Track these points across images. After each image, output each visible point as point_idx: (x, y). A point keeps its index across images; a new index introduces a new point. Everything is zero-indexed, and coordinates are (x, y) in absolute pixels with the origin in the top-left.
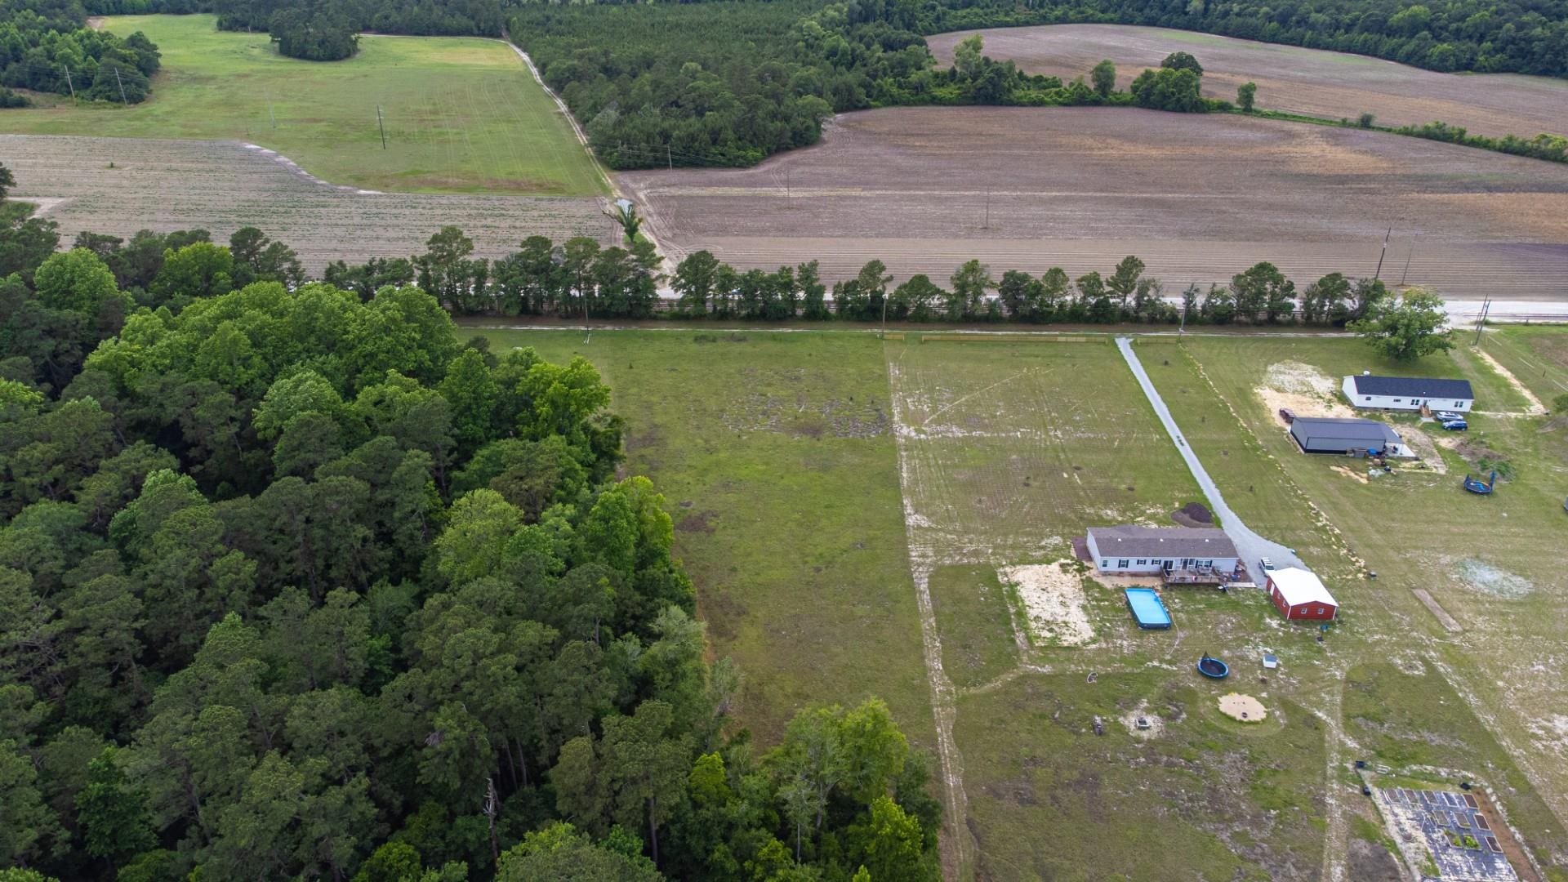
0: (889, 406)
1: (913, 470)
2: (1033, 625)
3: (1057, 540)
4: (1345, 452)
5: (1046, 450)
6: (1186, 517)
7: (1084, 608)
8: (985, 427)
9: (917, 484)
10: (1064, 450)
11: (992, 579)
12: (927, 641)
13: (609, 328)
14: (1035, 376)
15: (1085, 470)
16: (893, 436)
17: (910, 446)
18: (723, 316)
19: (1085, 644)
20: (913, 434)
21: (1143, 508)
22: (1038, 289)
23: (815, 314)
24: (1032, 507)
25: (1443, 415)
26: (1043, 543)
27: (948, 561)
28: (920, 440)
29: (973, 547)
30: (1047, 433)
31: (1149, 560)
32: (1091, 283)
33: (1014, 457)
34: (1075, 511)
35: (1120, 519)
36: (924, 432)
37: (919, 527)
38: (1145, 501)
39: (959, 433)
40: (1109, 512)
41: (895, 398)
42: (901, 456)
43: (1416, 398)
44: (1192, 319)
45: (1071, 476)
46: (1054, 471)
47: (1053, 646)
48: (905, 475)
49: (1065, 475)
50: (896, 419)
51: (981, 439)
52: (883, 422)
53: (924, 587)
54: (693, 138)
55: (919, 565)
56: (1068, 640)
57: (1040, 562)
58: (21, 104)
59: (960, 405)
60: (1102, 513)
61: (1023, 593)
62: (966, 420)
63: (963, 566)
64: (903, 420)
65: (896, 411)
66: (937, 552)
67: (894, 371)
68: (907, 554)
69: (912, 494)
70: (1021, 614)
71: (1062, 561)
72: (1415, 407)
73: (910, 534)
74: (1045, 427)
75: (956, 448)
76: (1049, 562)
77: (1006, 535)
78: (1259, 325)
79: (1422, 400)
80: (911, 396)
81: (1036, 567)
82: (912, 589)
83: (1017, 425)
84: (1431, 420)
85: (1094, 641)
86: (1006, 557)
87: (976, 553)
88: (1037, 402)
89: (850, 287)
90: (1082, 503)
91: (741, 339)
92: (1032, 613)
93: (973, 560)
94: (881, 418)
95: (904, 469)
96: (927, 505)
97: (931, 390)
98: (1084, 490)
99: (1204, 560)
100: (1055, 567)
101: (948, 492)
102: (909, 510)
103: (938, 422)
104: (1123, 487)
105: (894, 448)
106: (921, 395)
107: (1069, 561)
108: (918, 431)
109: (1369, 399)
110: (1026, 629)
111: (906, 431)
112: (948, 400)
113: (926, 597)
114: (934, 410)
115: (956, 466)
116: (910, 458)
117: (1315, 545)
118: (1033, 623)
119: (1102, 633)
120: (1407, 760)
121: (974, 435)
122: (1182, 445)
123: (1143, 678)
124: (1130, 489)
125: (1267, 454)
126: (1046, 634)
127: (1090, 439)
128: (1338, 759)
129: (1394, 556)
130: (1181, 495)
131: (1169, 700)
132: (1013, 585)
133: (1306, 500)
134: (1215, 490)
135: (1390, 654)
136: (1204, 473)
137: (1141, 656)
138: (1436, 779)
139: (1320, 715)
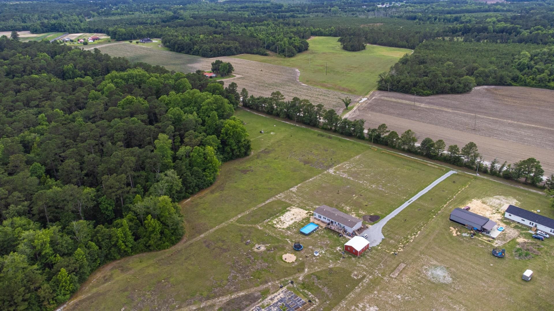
0: (339, 164)
1: (315, 179)
4: (464, 225)
5: (361, 188)
6: (368, 218)
7: (295, 222)
8: (355, 177)
9: (310, 182)
10: (366, 190)
11: (286, 207)
12: (247, 211)
13: (303, 127)
14: (399, 171)
15: (362, 196)
16: (326, 171)
17: (326, 174)
18: (335, 131)
19: (280, 228)
21: (360, 211)
22: (433, 145)
23: (361, 137)
25: (538, 232)
26: (314, 206)
27: (283, 200)
28: (331, 174)
29: (295, 199)
30: (371, 185)
31: (327, 218)
32: (453, 149)
33: (349, 186)
36: (335, 173)
37: (291, 191)
38: (364, 209)
41: (344, 163)
42: (318, 175)
43: (532, 222)
44: (493, 173)
46: (353, 193)
47: (272, 225)
48: (310, 180)
49: (354, 196)
50: (334, 167)
52: (329, 167)
53: (267, 202)
54: (407, 83)
55: (275, 198)
56: (277, 226)
57: (305, 209)
58: (266, 55)
59: (359, 170)
61: (287, 213)
62: (353, 174)
63: (285, 202)
64: (336, 168)
65: (338, 166)
66: (285, 197)
67: (357, 157)
68: (277, 194)
69: (304, 184)
70: (278, 216)
71: (311, 211)
72: (531, 226)
73: (286, 191)
74: (374, 183)
75: (337, 179)
76: (307, 210)
77: (309, 201)
78: (525, 184)
79: (535, 223)
80: (350, 164)
81: (302, 210)
82: (264, 201)
83: (366, 180)
84: (533, 233)
85: (283, 229)
86: (299, 205)
87: (293, 201)
88: (385, 177)
89: (374, 131)
90: (344, 203)
91: (330, 138)
93: (290, 202)
94: (331, 166)
95: (313, 178)
96: (303, 187)
97: (359, 164)
98: (352, 200)
99: (342, 225)
100: (307, 212)
101: (314, 187)
102: (296, 187)
103: (345, 172)
105: (320, 173)
106: (353, 164)
109: (510, 215)
110: (273, 219)
111: (331, 171)
112: (358, 168)
113: (264, 204)
114: (349, 169)
115: (328, 183)
116: (320, 177)
117: (395, 240)
118: (276, 219)
119: (288, 228)
120: (308, 289)
121: (348, 178)
122: (409, 202)
123: (278, 241)
124: (366, 205)
125: (434, 215)
126: (275, 222)
127: (381, 191)
128: (290, 279)
129: (417, 254)
130: (379, 213)
131: (275, 247)
132: (288, 210)
133: (420, 230)
134: (393, 216)
135: (357, 270)
136: (400, 211)
137: (288, 237)
138: (306, 296)
139: (306, 270)
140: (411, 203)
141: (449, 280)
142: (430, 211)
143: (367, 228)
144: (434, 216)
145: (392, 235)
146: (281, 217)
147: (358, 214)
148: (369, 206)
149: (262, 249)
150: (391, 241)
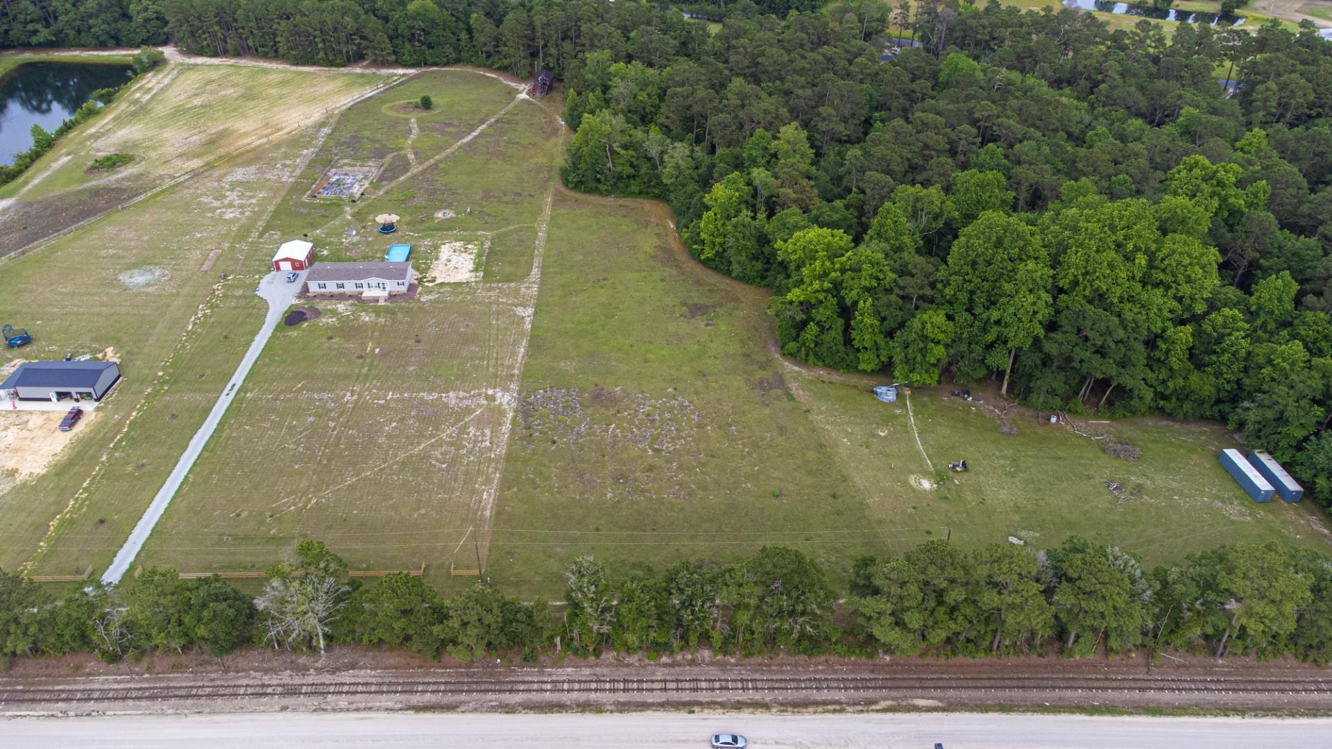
0: (512, 435)
1: (514, 354)
3: (424, 298)
5: (375, 378)
6: (308, 315)
7: (437, 259)
8: (421, 404)
9: (515, 341)
10: (358, 376)
11: (487, 275)
12: (542, 244)
14: (305, 493)
15: (355, 356)
16: (519, 393)
17: (505, 380)
19: (451, 243)
20: (499, 394)
21: (337, 322)
24: (427, 323)
26: (437, 296)
27: (513, 285)
28: (495, 388)
29: (492, 293)
33: (412, 369)
34: (394, 319)
35: (364, 314)
36: (487, 397)
37: (525, 306)
38: (329, 328)
39: (451, 398)
40: (367, 319)
41: (502, 450)
42: (519, 369)
45: (373, 350)
46: (385, 354)
47: (469, 242)
48: (522, 350)
49: (377, 350)
50: (510, 415)
51: (431, 390)
52: (526, 411)
53: (535, 270)
55: (534, 282)
56: (459, 244)
57: (448, 284)
59: (432, 436)
60: (373, 318)
61: (471, 267)
62: (433, 417)
63: (503, 282)
64: (502, 413)
65: (506, 428)
66: (518, 290)
67: (488, 497)
68: (540, 290)
69: (522, 334)
70: (479, 255)
71: (431, 285)
73: (533, 302)
74: (354, 407)
75: (463, 379)
76: (442, 284)
77: (462, 301)
80: (482, 452)
81: (452, 281)
82: (543, 268)
83: (383, 408)
85: (444, 244)
86: (470, 287)
87: (490, 289)
88: (338, 445)
90: (383, 326)
93: (494, 285)
94: (527, 415)
95: (521, 355)
96: (512, 323)
97: (454, 462)
98: (372, 337)
100: (438, 281)
101: (490, 335)
102: (529, 320)
103: (466, 412)
104: (335, 340)
105: (525, 377)
106: (470, 452)
107: (426, 284)
108: (492, 398)
110: (481, 249)
111: (506, 398)
112: (441, 445)
113: (536, 264)
114: (464, 428)
115: (472, 358)
116: (511, 367)
117: (233, 296)
118: (475, 251)
119: (436, 247)
120: (328, 205)
121: (436, 395)
122: (234, 385)
123: (429, 229)
124: (331, 338)
125: (161, 377)
126: (469, 246)
127: (322, 390)
128: (360, 204)
129: (187, 289)
130: (293, 333)
131: (422, 221)
132: (476, 270)
133: (187, 332)
134: (257, 338)
135: (275, 239)
136: (248, 355)
137: (423, 238)
138: (324, 199)
139: (349, 218)
140: (229, 386)
141: (124, 278)
142: (176, 381)
143: (299, 297)
144: (160, 374)
145: (243, 302)
146: (473, 256)
147: (334, 313)
148: (324, 340)
149: (440, 215)
150: (240, 292)
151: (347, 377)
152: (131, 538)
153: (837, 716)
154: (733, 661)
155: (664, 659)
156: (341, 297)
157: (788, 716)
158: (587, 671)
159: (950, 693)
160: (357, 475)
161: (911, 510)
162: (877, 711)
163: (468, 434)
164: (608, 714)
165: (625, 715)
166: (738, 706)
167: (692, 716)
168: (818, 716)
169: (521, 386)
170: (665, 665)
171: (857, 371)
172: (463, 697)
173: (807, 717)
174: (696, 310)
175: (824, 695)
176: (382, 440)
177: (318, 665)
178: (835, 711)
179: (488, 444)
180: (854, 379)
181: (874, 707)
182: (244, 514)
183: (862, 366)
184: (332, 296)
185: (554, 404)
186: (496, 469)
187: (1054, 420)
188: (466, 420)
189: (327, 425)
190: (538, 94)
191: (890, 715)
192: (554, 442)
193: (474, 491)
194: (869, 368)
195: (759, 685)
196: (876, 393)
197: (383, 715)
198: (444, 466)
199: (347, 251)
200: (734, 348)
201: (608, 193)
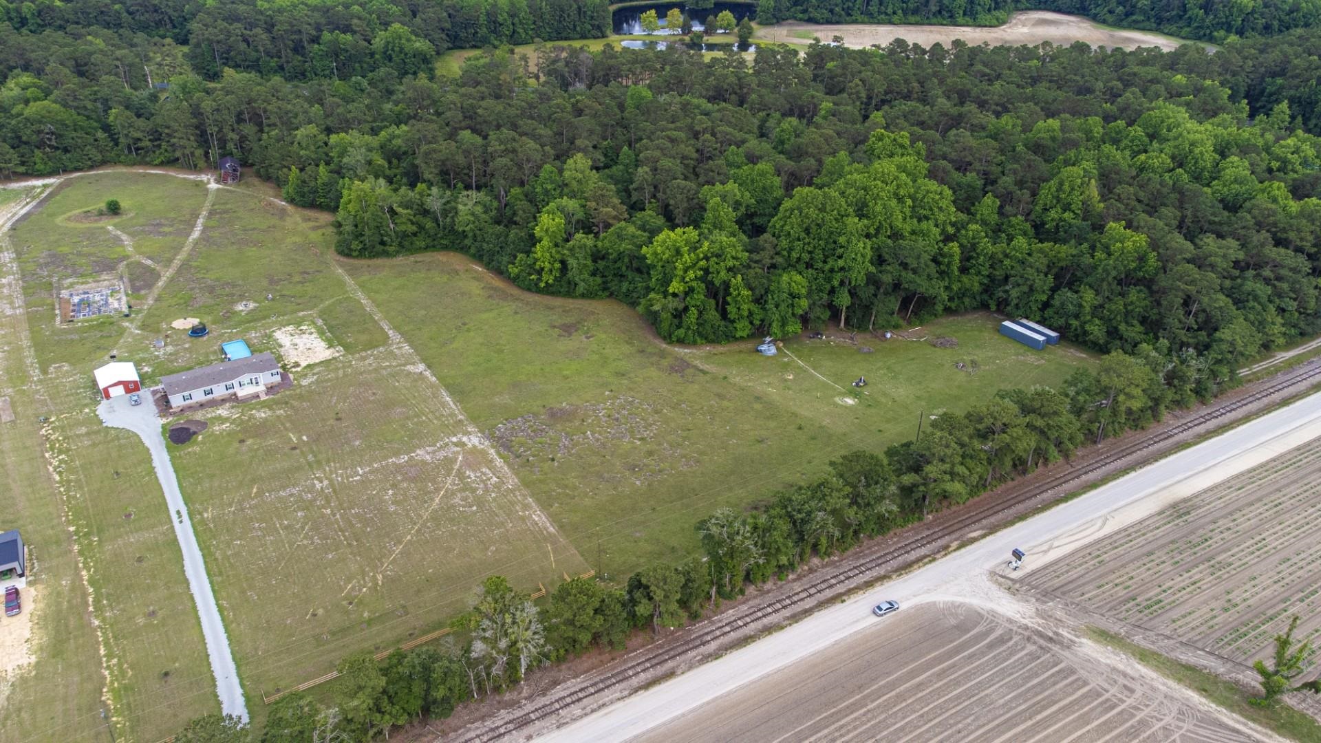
0: (510, 465)
1: (444, 405)
2: (313, 330)
3: (305, 382)
5: (328, 461)
6: (193, 429)
7: (281, 346)
8: (399, 468)
9: (433, 394)
10: (310, 464)
11: (347, 347)
12: (375, 309)
14: (364, 574)
15: (286, 450)
16: (481, 431)
17: (458, 426)
19: (280, 329)
20: (465, 439)
21: (233, 426)
24: (330, 402)
26: (315, 377)
27: (382, 349)
28: (455, 435)
29: (367, 362)
30: (332, 484)
33: (357, 443)
34: (293, 407)
35: (254, 412)
36: (456, 444)
37: (413, 364)
38: (230, 434)
39: (422, 454)
40: (263, 415)
41: (512, 481)
42: (462, 414)
45: (300, 439)
46: (316, 439)
47: (298, 324)
48: (448, 399)
49: (305, 438)
50: (492, 451)
51: (397, 454)
52: (503, 444)
53: (391, 333)
55: (400, 342)
56: (290, 328)
57: (315, 365)
59: (438, 490)
60: (269, 413)
61: (323, 344)
62: (422, 475)
63: (369, 349)
64: (484, 452)
65: (499, 462)
66: (392, 352)
67: (539, 517)
68: (413, 347)
69: (432, 385)
70: (321, 333)
71: (299, 369)
73: (417, 358)
74: (334, 491)
75: (417, 437)
76: (309, 366)
77: (345, 375)
80: (497, 487)
81: (317, 361)
82: (396, 328)
83: (365, 482)
85: (274, 331)
86: (341, 361)
87: (363, 359)
88: (352, 526)
90: (288, 416)
92: (315, 335)
93: (364, 354)
94: (508, 447)
95: (451, 403)
96: (415, 380)
97: (480, 502)
98: (286, 429)
100: (304, 364)
101: (404, 395)
102: (428, 373)
103: (449, 461)
104: (250, 442)
105: (474, 419)
106: (486, 490)
107: (294, 370)
108: (461, 444)
110: (316, 327)
111: (474, 440)
112: (453, 494)
113: (386, 328)
114: (460, 475)
115: (408, 418)
116: (452, 415)
117: (78, 436)
119: (269, 336)
120: (98, 325)
121: (405, 457)
122: (178, 512)
123: (242, 322)
124: (242, 441)
125: (77, 531)
126: (303, 328)
127: (284, 487)
128: (138, 317)
130: (193, 448)
131: (228, 317)
132: (331, 346)
133: (60, 482)
134: (156, 463)
135: (67, 372)
136: (163, 482)
137: (247, 331)
138: (83, 322)
139: (139, 331)
140: (173, 514)
142: (100, 532)
143: (162, 416)
144: (72, 529)
145: (100, 437)
147: (221, 420)
148: (236, 445)
149: (240, 307)
150: (84, 430)
151: (299, 468)
152: (218, 674)
153: (933, 564)
154: (836, 558)
155: (791, 577)
156: (214, 403)
157: (905, 577)
158: (744, 608)
159: (984, 522)
160: (400, 542)
161: (856, 421)
162: (955, 550)
163: (469, 477)
164: (789, 628)
165: (800, 623)
166: (869, 584)
167: (845, 604)
168: (922, 570)
169: (478, 427)
170: (794, 580)
171: (736, 339)
172: (670, 664)
173: (917, 572)
174: (568, 330)
175: (913, 556)
176: (392, 508)
177: (525, 693)
178: (930, 562)
179: (495, 479)
180: (735, 347)
181: (950, 549)
182: (320, 612)
183: (739, 334)
184: (202, 406)
185: (522, 431)
186: (524, 496)
187: (889, 335)
188: (456, 467)
189: (323, 516)
190: (230, 182)
191: (963, 550)
192: (553, 460)
193: (523, 519)
194: (744, 334)
195: (869, 566)
196: (761, 351)
197: (620, 704)
198: (475, 508)
199: (172, 362)
200: (626, 349)
201: (397, 253)
